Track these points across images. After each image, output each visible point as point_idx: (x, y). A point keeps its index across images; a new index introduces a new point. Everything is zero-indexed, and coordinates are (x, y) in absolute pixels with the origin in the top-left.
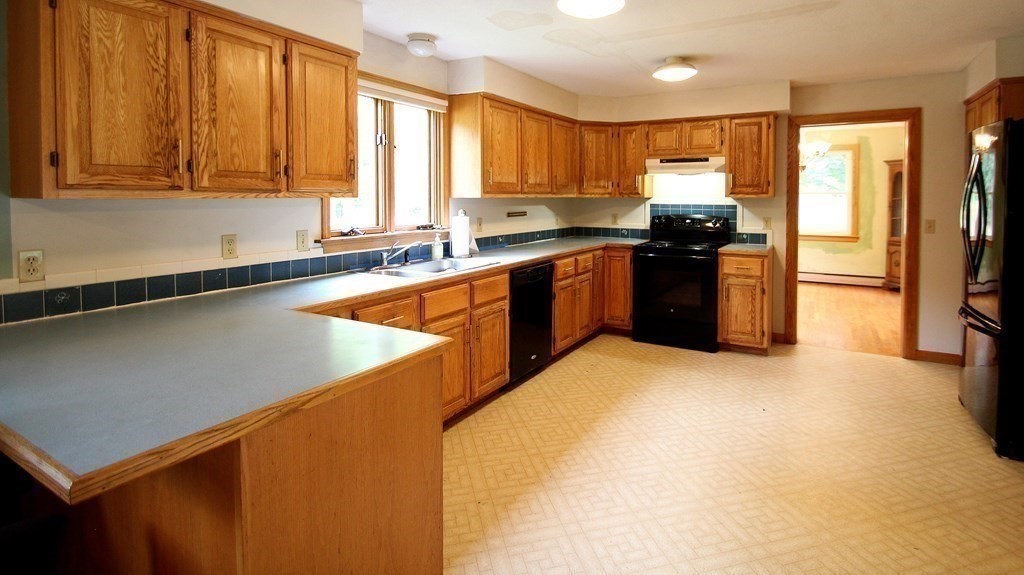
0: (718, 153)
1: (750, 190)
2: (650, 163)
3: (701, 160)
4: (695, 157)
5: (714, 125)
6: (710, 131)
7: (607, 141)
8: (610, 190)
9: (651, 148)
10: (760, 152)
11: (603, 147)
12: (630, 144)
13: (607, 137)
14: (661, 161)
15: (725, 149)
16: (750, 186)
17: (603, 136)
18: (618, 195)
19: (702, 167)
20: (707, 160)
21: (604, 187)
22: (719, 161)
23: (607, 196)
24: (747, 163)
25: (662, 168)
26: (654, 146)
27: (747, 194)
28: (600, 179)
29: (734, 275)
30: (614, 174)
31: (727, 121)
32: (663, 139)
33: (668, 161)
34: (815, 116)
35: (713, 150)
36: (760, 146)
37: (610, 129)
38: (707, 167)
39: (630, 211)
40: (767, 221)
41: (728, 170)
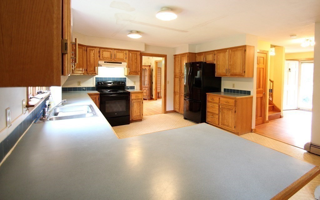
0: (125, 61)
1: (134, 73)
2: (100, 62)
3: (119, 63)
4: (117, 62)
5: (124, 52)
6: (122, 54)
7: (82, 51)
8: (83, 72)
9: (101, 57)
10: (137, 62)
11: (81, 54)
12: (92, 55)
13: (82, 50)
14: (105, 62)
15: (127, 60)
16: (134, 72)
17: (81, 50)
18: (86, 74)
19: (119, 65)
20: (121, 63)
21: (81, 71)
22: (125, 64)
23: (82, 74)
24: (133, 65)
25: (105, 65)
26: (102, 57)
27: (133, 74)
28: (80, 67)
29: (134, 99)
30: (85, 65)
31: (127, 51)
32: (106, 54)
33: (107, 62)
34: (147, 53)
35: (123, 60)
36: (137, 60)
37: (83, 47)
38: (121, 65)
39: (87, 80)
40: (135, 82)
41: (128, 67)
